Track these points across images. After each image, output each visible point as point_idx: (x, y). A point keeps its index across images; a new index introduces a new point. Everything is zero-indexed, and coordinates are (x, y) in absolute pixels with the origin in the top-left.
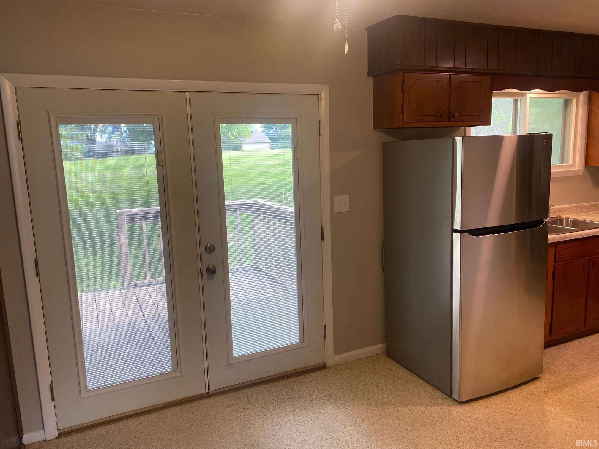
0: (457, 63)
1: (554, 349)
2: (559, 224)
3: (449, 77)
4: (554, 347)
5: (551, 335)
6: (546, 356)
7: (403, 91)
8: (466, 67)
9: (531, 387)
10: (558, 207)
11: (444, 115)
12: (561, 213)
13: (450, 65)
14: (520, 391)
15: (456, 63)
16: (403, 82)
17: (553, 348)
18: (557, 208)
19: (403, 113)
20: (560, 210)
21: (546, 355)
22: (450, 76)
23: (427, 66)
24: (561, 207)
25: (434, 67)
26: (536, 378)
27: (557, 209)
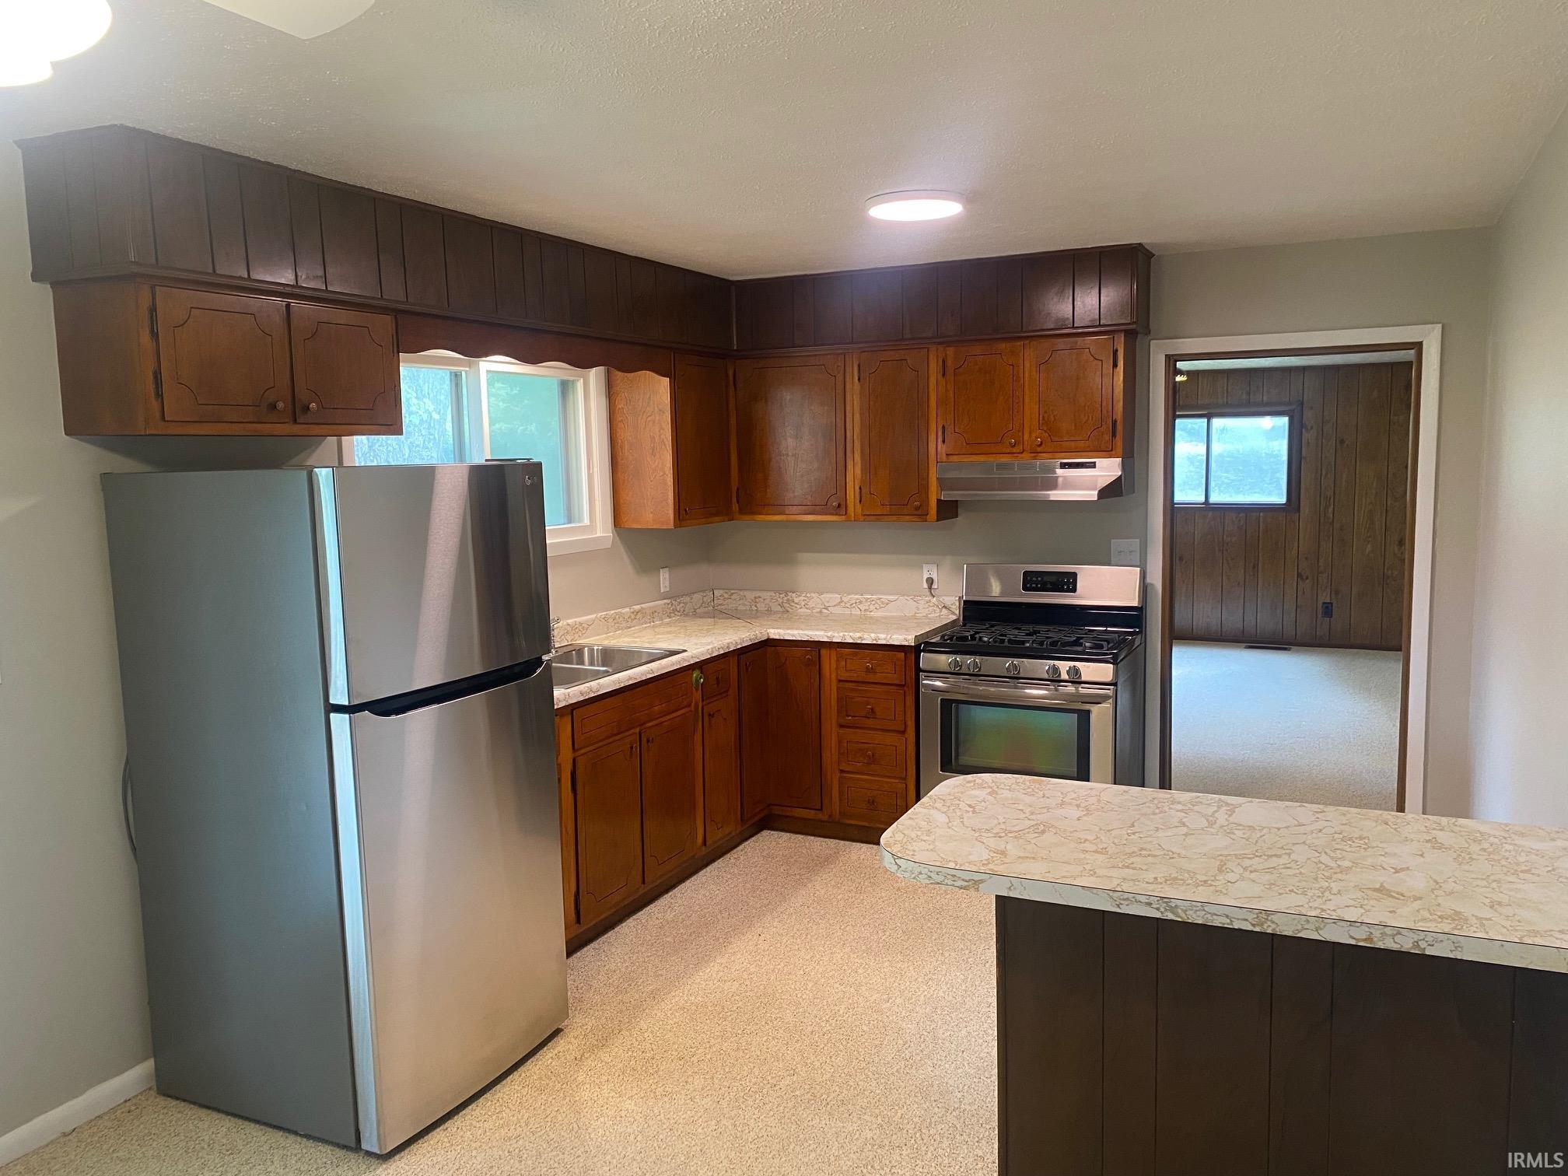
0: (302, 275)
1: (588, 951)
2: (575, 661)
3: (284, 309)
4: (588, 947)
5: (578, 921)
6: (572, 972)
7: (155, 335)
8: (327, 288)
9: (547, 1056)
10: (569, 621)
11: (280, 405)
12: (576, 635)
13: (286, 277)
14: (523, 1075)
15: (299, 274)
16: (153, 310)
17: (585, 949)
18: (569, 625)
19: (159, 395)
20: (573, 627)
21: (572, 970)
22: (288, 305)
23: (221, 276)
24: (575, 621)
25: (241, 278)
26: (557, 1032)
27: (569, 629)
